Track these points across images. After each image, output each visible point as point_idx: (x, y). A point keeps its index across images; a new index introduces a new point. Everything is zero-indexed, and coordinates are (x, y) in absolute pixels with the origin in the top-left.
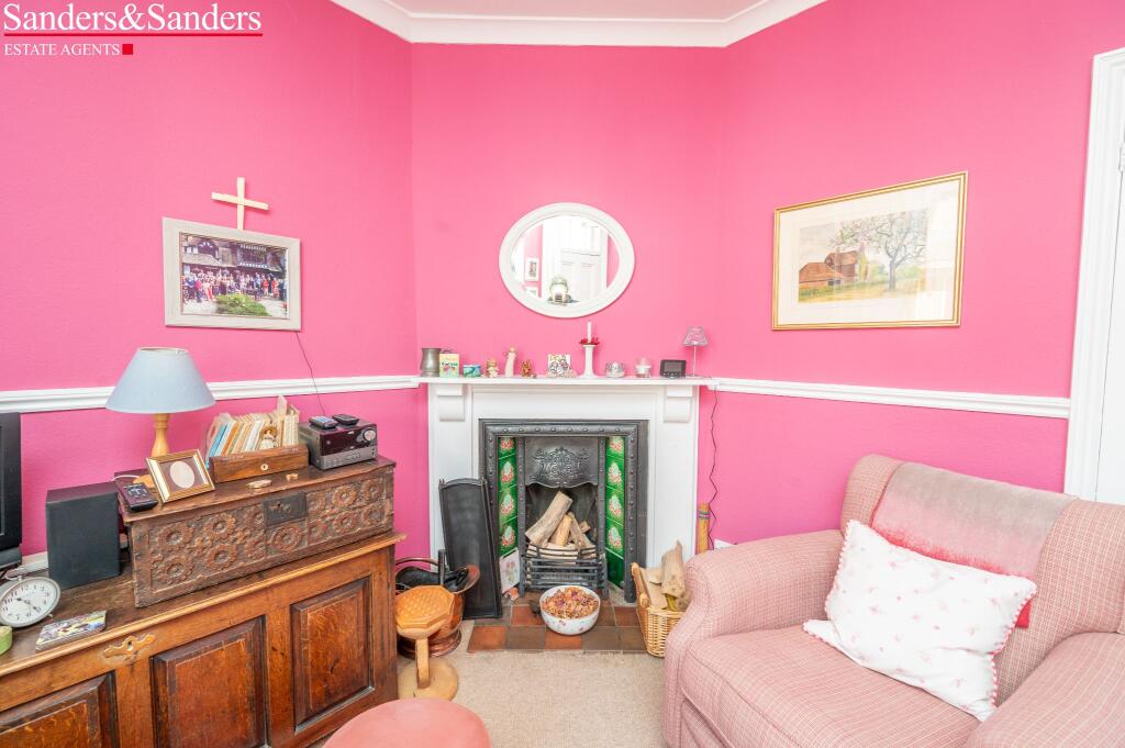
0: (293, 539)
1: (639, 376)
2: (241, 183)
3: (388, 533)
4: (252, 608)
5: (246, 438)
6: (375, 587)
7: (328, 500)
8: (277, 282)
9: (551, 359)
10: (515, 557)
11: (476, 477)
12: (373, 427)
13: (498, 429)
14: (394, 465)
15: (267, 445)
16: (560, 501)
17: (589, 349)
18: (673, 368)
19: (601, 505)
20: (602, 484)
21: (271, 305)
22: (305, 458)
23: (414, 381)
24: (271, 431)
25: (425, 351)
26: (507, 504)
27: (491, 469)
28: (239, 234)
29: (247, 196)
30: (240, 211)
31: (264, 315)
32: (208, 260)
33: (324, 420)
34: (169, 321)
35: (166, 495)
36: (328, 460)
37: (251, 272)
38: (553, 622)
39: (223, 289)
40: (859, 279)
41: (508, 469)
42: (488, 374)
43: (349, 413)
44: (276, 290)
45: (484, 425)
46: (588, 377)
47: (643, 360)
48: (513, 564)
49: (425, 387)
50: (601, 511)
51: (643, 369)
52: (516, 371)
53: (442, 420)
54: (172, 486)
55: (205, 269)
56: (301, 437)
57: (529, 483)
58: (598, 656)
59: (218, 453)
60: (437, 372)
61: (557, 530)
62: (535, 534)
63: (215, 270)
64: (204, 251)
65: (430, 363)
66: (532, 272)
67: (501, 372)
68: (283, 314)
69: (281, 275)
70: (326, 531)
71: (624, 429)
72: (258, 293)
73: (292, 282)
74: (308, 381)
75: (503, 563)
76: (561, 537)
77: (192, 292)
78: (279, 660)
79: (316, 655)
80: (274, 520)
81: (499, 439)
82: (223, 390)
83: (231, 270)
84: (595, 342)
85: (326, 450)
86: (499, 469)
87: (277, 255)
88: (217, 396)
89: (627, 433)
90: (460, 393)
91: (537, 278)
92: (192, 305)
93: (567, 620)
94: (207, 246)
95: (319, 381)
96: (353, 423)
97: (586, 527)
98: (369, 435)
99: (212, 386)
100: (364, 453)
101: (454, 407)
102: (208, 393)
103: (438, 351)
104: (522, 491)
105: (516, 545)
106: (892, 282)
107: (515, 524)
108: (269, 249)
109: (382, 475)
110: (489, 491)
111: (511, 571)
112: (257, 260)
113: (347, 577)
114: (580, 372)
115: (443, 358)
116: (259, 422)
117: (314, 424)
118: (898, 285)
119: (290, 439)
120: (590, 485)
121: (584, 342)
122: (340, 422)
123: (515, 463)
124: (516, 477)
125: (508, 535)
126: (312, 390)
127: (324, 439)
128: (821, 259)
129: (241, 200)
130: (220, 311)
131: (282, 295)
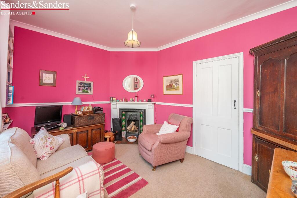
0: (92, 122)
1: (144, 102)
2: (86, 75)
3: (104, 123)
4: (87, 129)
5: (86, 109)
6: (102, 130)
7: (96, 117)
8: (90, 88)
9: (131, 99)
10: (125, 132)
11: (118, 118)
12: (103, 108)
13: (122, 110)
14: (105, 113)
15: (88, 110)
16: (133, 123)
17: (136, 97)
18: (150, 101)
19: (139, 123)
20: (140, 120)
21: (89, 91)
22: (93, 112)
23: (109, 102)
24: (89, 109)
25: (111, 98)
26: (124, 123)
27: (121, 116)
28: (85, 82)
29: (87, 77)
30: (86, 78)
31: (88, 92)
32: (82, 85)
33: (96, 107)
34: (76, 94)
35: (78, 115)
36: (96, 112)
37: (87, 87)
38: (129, 140)
39: (83, 89)
40: (173, 88)
41: (124, 117)
42: (120, 101)
43: (99, 106)
44: (90, 89)
45: (120, 109)
46: (136, 102)
47: (145, 99)
48: (124, 133)
49: (110, 103)
50: (139, 125)
51: (145, 101)
52: (125, 101)
53: (113, 108)
54: (79, 114)
55: (81, 87)
56: (92, 109)
57: (127, 119)
58: (135, 145)
59: (82, 111)
60: (112, 101)
61: (132, 127)
62: (128, 128)
63: (82, 87)
64: (81, 84)
65: (111, 100)
66: (136, 81)
67: (122, 101)
68: (90, 92)
69: (90, 87)
70: (96, 121)
71: (142, 110)
72: (87, 90)
73: (92, 88)
74: (93, 102)
75: (123, 132)
76: (133, 129)
77: (79, 90)
78: (90, 137)
79: (94, 137)
80: (90, 119)
81: (122, 112)
82: (84, 103)
83: (84, 87)
84: (137, 96)
85: (96, 111)
86: (122, 117)
87: (90, 84)
88: (83, 104)
89: (143, 111)
90: (116, 104)
91: (137, 82)
92: (79, 92)
93: (131, 139)
94: (81, 83)
95: (95, 102)
96: (100, 108)
97: (137, 128)
98: (102, 109)
99: (83, 102)
100: (101, 112)
101: (115, 106)
102: (82, 103)
103: (113, 98)
104: (126, 121)
105: (125, 130)
106: (176, 88)
107: (125, 127)
108: (89, 83)
109: (103, 115)
110: (120, 120)
111: (124, 134)
112: (87, 85)
113: (98, 128)
114: (135, 101)
115: (113, 99)
116: (87, 107)
117: (94, 108)
118: (177, 89)
119: (91, 110)
120: (137, 120)
121: (135, 96)
122: (98, 108)
123: (125, 116)
124: (125, 118)
125: (124, 128)
126: (94, 103)
127: (96, 109)
128: (168, 85)
129: (86, 77)
130: (82, 92)
131: (90, 90)
